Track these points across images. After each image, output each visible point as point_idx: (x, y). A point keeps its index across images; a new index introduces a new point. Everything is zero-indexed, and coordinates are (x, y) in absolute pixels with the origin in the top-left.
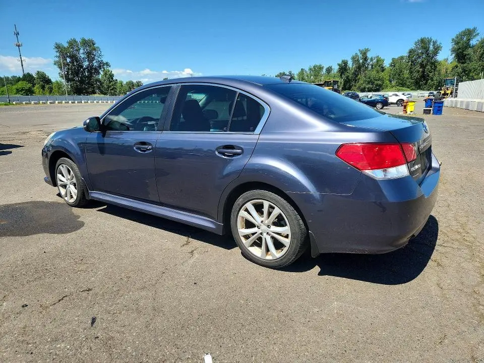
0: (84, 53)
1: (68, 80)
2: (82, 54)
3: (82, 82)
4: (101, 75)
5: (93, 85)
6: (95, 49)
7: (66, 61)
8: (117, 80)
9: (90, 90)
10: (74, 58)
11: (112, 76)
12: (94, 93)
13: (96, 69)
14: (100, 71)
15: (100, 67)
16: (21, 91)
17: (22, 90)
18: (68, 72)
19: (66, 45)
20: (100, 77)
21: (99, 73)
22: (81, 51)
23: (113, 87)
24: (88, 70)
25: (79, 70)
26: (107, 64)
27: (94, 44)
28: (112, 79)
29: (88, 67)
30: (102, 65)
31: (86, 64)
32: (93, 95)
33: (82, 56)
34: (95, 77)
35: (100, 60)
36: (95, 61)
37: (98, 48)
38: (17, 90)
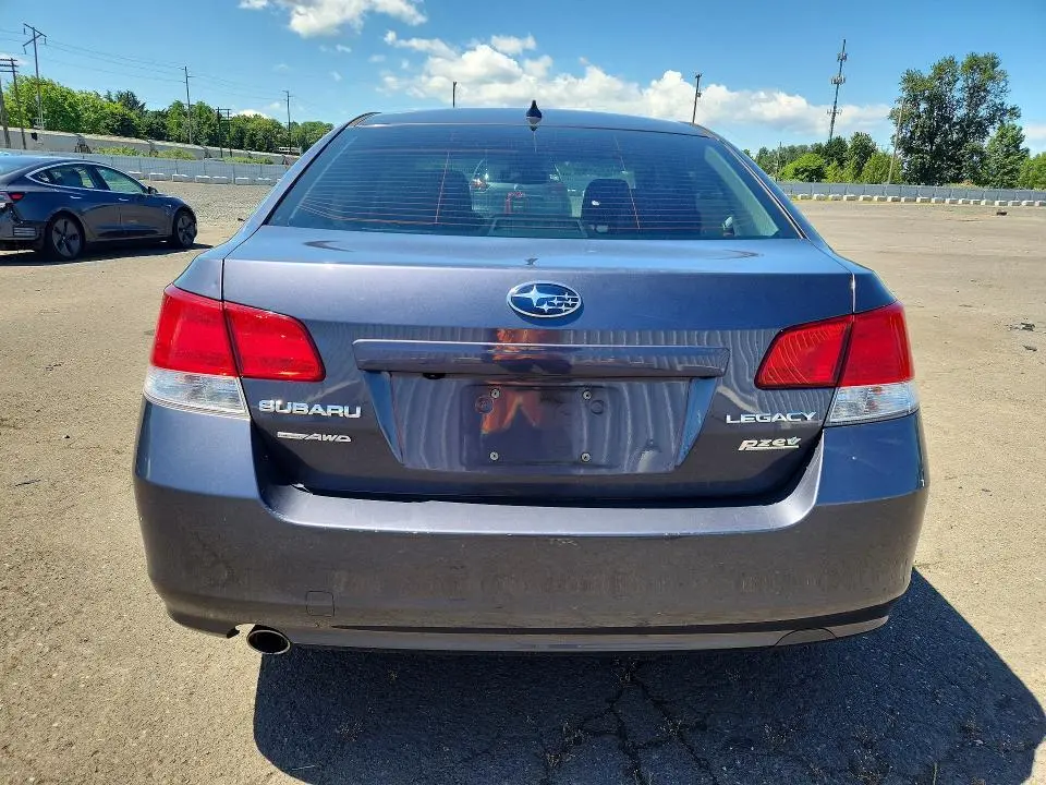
0: (962, 89)
1: (909, 150)
2: (958, 92)
3: (938, 154)
4: (987, 139)
5: (959, 162)
6: (992, 78)
7: (918, 108)
8: (1027, 151)
9: (952, 172)
10: (936, 100)
11: (1018, 140)
12: (957, 179)
13: (980, 124)
14: (990, 130)
15: (991, 120)
16: (803, 173)
17: (806, 170)
18: (913, 133)
19: (927, 73)
20: (986, 143)
21: (985, 133)
22: (959, 84)
23: (1010, 167)
24: (962, 127)
25: (939, 127)
26: (1014, 112)
27: (994, 65)
28: (1017, 147)
29: (963, 120)
30: (999, 112)
31: (960, 113)
32: (953, 186)
33: (958, 95)
34: (974, 143)
35: (998, 101)
36: (984, 106)
37: (1002, 73)
38: (797, 170)
